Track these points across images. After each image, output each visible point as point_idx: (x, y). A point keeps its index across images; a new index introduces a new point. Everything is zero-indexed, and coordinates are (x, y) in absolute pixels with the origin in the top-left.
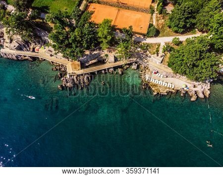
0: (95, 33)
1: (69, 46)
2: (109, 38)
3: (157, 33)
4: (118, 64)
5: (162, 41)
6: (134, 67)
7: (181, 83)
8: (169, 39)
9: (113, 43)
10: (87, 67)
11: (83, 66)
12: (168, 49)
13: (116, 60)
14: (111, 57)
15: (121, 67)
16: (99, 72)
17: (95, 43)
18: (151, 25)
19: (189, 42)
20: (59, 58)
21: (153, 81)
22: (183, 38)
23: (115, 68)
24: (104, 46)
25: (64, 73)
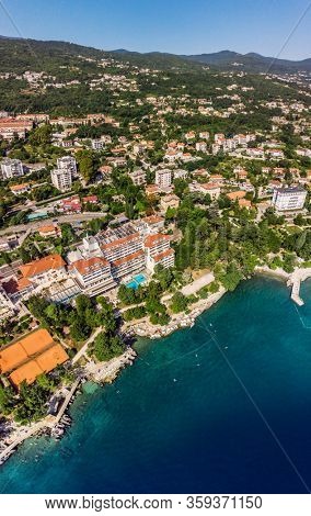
0: (40, 389)
1: (33, 412)
2: (52, 383)
3: (75, 351)
4: (73, 390)
5: (83, 351)
6: (84, 381)
7: (117, 363)
8: (85, 347)
9: (57, 383)
10: (57, 412)
11: (55, 414)
12: (90, 353)
13: (69, 389)
14: (65, 391)
15: (77, 390)
16: (68, 406)
17: (46, 394)
18: (67, 350)
19: (96, 338)
20: (34, 427)
21: (103, 377)
22: (91, 340)
23: (74, 394)
24: (53, 389)
25: (48, 431)
